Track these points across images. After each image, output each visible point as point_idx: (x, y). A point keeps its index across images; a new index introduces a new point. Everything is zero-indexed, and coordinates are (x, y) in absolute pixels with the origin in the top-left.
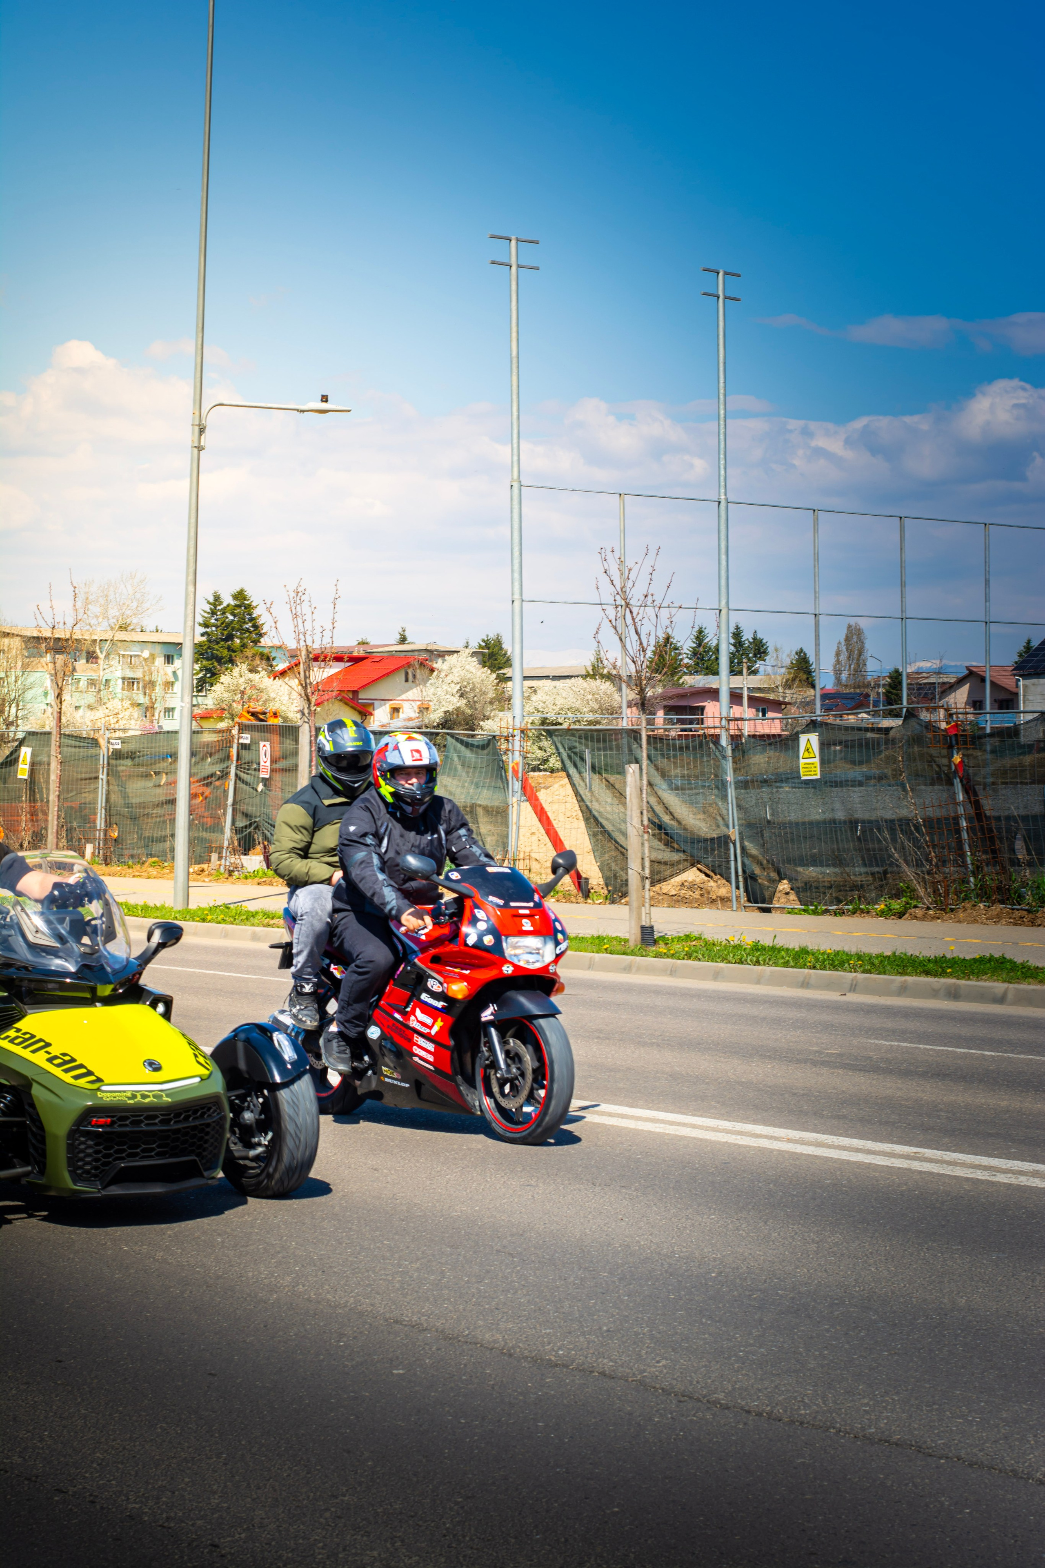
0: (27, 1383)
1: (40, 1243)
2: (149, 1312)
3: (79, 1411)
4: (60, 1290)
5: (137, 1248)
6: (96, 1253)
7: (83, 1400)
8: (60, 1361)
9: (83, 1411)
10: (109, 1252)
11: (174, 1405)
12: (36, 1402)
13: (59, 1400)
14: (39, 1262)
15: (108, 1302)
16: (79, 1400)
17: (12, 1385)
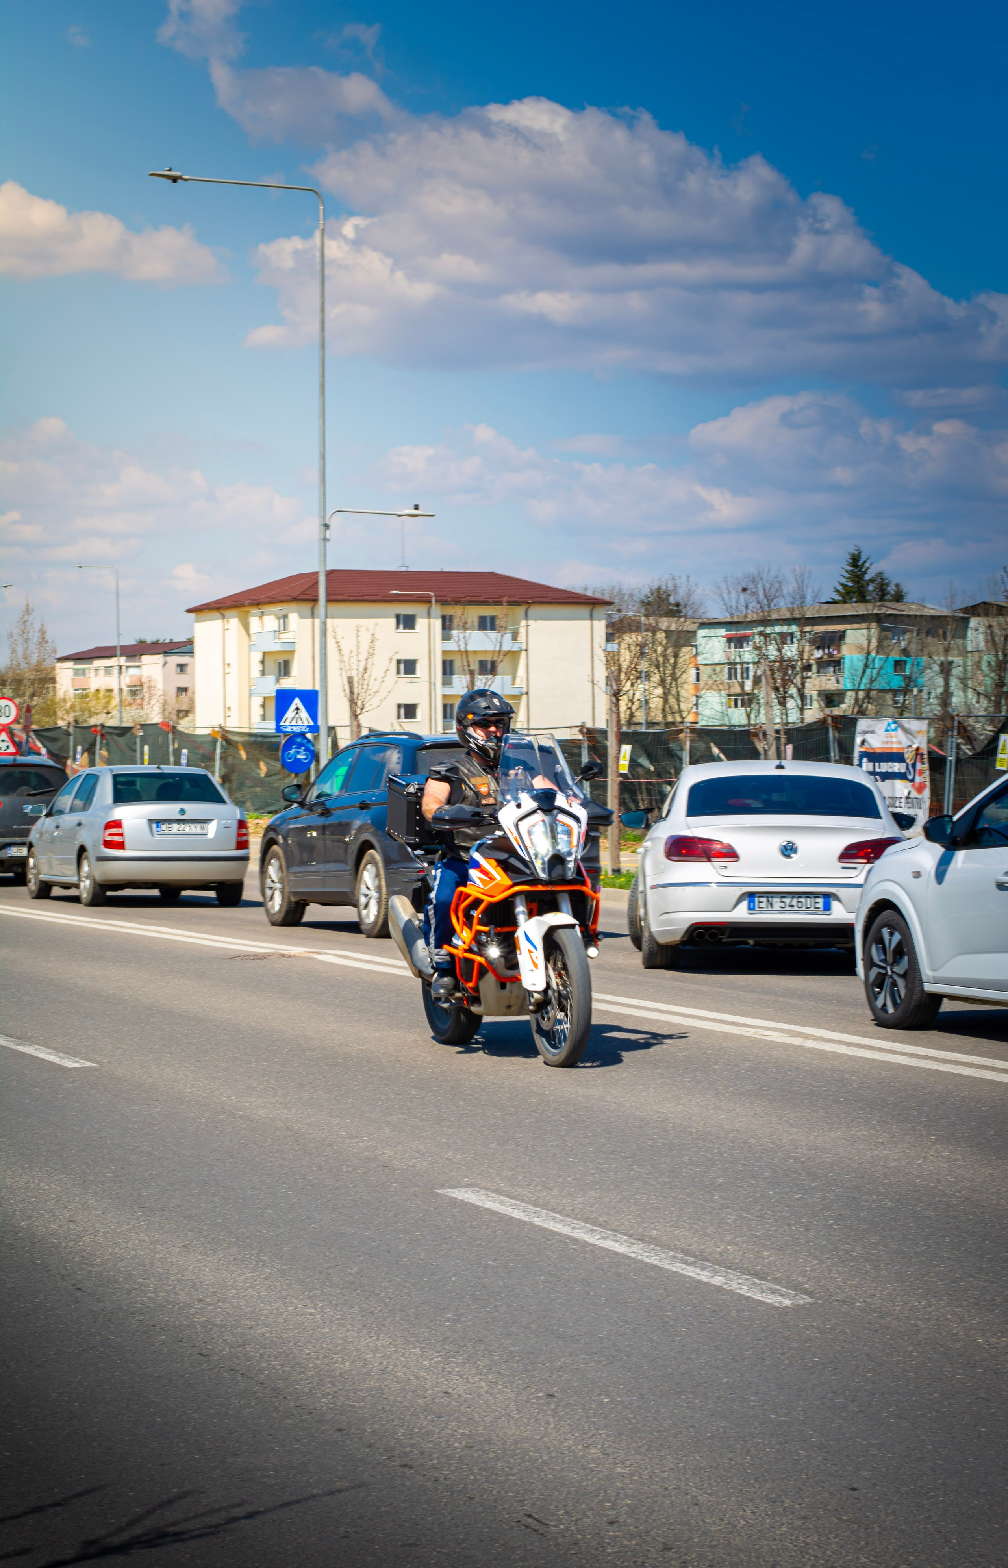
0: (804, 1518)
1: (876, 1331)
2: (984, 1426)
3: (858, 1558)
4: (883, 1393)
5: (994, 1340)
6: (942, 1346)
7: (867, 1543)
8: (854, 1489)
9: (863, 1560)
10: (958, 1345)
11: (981, 1556)
12: (807, 1544)
13: (837, 1543)
14: (868, 1355)
15: (938, 1411)
16: (863, 1543)
17: (784, 1520)
